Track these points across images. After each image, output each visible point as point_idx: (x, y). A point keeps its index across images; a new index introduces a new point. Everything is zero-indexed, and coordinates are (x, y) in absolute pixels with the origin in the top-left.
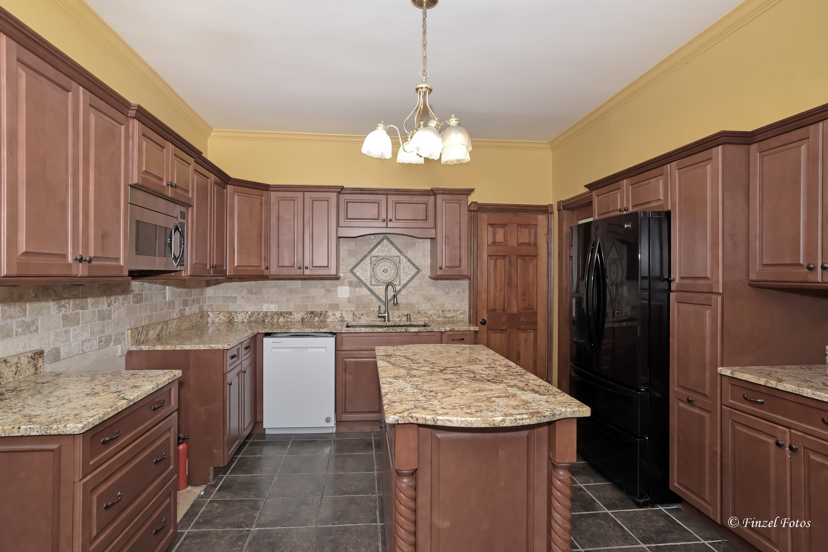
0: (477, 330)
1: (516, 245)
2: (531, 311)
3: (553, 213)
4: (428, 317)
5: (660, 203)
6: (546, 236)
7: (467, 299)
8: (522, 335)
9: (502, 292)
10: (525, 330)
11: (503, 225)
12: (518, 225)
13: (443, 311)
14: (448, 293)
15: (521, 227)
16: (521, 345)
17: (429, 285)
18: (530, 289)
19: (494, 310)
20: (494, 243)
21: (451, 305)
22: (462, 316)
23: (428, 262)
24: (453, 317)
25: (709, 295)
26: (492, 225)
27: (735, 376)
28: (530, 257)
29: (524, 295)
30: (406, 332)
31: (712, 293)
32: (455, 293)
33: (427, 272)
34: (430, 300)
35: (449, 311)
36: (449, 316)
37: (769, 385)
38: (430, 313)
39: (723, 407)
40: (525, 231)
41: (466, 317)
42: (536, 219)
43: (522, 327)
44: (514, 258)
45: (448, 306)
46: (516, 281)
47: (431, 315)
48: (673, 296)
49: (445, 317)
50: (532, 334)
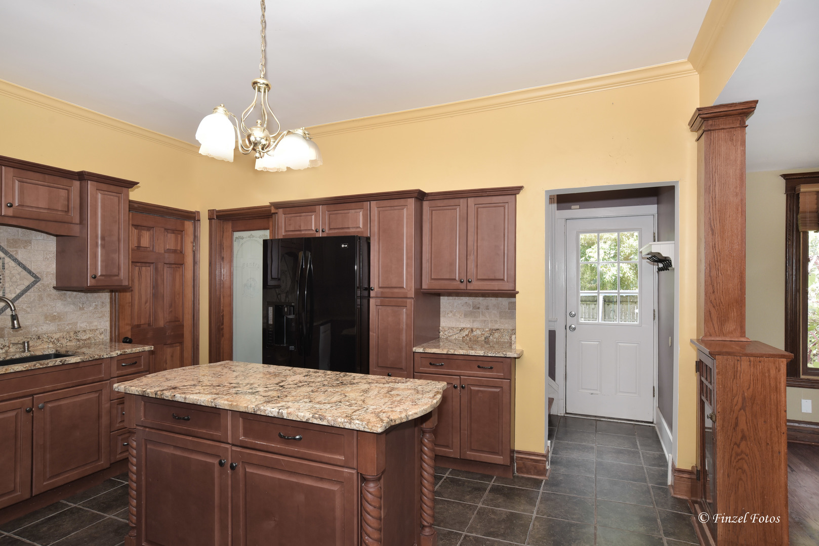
0: (152, 349)
1: (163, 252)
2: (177, 323)
3: (200, 220)
4: (53, 343)
5: (358, 230)
6: (191, 245)
7: (108, 315)
8: (169, 350)
9: (148, 304)
10: (171, 345)
11: (149, 228)
12: (165, 229)
13: (75, 333)
14: (82, 309)
15: (167, 232)
16: (168, 361)
17: (54, 299)
18: (176, 299)
19: (138, 326)
20: (139, 247)
21: (85, 324)
22: (103, 336)
23: (53, 268)
24: (89, 338)
25: (405, 300)
26: (136, 226)
27: (426, 352)
28: (176, 265)
29: (171, 306)
30: (63, 364)
31: (407, 298)
32: (91, 308)
33: (50, 280)
34: (55, 319)
35: (85, 331)
36: (84, 338)
37: (450, 353)
38: (56, 336)
39: (415, 374)
40: (171, 237)
41: (106, 337)
42: (183, 225)
43: (169, 342)
44: (160, 266)
45: (82, 325)
46: (162, 292)
47: (58, 340)
48: (372, 301)
49: (78, 340)
50: (179, 347)
